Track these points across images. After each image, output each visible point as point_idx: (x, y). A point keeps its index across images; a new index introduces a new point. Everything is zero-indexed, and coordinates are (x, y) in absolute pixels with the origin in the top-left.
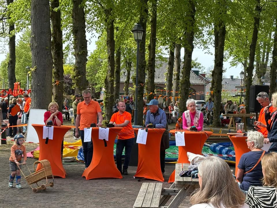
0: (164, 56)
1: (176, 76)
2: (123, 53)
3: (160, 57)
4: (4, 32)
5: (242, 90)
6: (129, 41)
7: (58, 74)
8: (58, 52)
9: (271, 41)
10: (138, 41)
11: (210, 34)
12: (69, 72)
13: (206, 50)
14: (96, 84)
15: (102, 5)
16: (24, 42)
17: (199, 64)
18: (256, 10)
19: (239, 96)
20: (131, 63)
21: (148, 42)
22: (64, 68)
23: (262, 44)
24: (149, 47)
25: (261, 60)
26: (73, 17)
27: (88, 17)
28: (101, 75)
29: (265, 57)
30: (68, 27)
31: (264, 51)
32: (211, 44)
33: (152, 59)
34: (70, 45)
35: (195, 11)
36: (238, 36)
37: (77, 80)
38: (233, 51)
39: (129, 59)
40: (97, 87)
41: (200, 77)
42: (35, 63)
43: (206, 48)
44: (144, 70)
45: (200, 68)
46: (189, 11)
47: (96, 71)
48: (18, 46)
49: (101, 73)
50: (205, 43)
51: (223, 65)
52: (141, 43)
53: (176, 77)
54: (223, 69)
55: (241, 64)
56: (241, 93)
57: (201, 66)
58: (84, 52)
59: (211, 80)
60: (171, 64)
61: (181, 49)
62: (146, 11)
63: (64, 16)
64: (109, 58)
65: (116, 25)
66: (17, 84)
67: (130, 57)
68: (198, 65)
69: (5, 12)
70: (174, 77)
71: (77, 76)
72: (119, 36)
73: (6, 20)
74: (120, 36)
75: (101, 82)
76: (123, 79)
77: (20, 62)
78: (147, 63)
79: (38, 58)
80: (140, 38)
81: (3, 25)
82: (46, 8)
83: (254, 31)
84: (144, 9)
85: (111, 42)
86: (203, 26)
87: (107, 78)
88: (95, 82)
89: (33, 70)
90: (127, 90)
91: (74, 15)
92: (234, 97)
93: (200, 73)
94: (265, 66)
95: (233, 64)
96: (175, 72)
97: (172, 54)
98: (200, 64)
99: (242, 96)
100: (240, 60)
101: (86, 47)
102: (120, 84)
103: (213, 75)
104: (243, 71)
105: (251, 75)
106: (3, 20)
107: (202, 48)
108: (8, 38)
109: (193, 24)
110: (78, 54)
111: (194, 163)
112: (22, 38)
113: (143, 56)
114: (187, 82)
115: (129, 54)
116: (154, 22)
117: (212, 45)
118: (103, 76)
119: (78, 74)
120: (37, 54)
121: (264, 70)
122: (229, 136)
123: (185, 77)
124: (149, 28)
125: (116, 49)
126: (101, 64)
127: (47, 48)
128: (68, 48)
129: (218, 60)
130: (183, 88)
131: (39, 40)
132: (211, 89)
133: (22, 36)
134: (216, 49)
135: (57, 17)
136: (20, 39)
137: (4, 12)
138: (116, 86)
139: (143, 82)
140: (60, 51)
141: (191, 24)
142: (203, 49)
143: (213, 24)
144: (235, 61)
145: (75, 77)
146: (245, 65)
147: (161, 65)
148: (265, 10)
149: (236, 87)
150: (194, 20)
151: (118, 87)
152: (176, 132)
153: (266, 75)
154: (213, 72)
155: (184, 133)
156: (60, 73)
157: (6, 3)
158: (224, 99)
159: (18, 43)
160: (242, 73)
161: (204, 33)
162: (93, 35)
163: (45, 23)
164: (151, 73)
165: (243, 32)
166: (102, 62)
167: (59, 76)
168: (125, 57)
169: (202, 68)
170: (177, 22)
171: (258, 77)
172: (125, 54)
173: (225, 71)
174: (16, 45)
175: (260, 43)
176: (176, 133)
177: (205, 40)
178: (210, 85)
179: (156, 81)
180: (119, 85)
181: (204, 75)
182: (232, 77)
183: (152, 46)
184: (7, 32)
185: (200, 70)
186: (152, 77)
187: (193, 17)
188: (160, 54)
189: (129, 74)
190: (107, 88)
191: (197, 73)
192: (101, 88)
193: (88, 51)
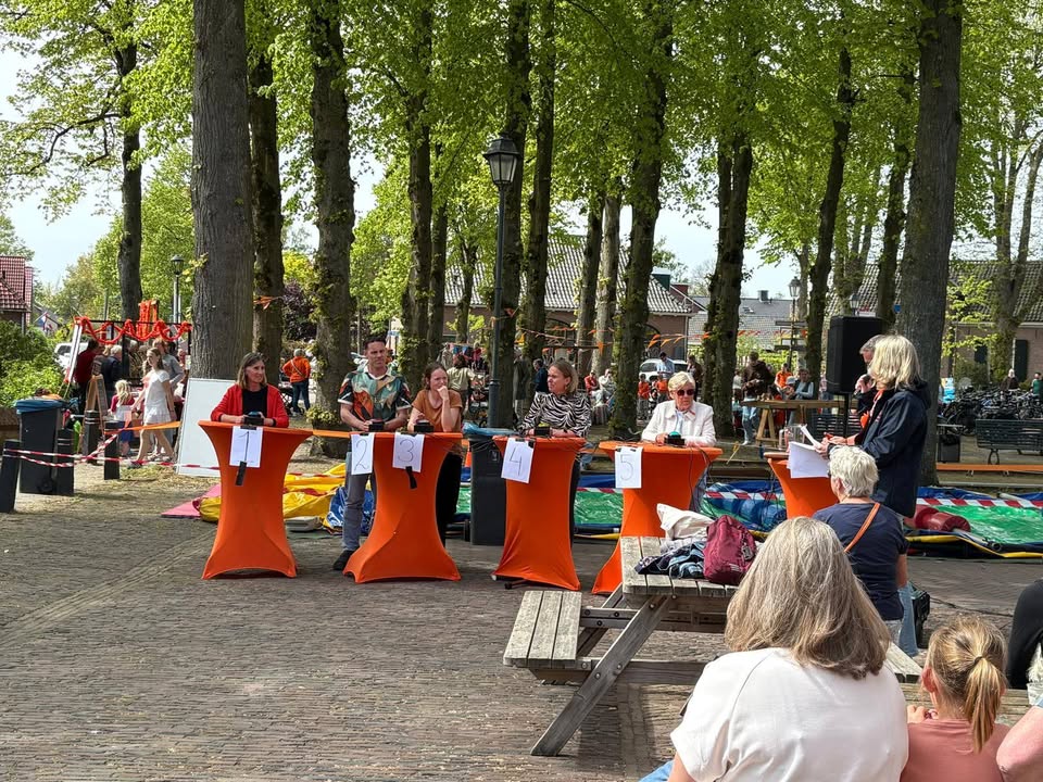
0: (570, 231)
1: (605, 288)
2: (454, 221)
3: (560, 234)
4: (107, 154)
5: (795, 331)
6: (470, 185)
7: (268, 280)
8: (267, 214)
9: (881, 192)
10: (501, 184)
11: (704, 168)
12: (294, 274)
13: (693, 216)
14: (373, 309)
15: (394, 80)
16: (165, 183)
17: (670, 256)
18: (839, 99)
19: (786, 348)
20: (475, 249)
21: (528, 190)
22: (285, 262)
23: (853, 200)
24: (532, 203)
25: (850, 247)
26: (312, 113)
27: (354, 112)
28: (385, 283)
29: (862, 238)
30: (295, 141)
31: (859, 222)
32: (708, 198)
33: (540, 238)
34: (301, 192)
35: (664, 100)
36: (788, 177)
37: (325, 297)
38: (769, 220)
39: (471, 238)
40: (374, 318)
41: (673, 292)
42: (205, 243)
43: (696, 207)
44: (517, 272)
45: (672, 267)
46: (650, 102)
47: (374, 271)
48: (148, 195)
49: (388, 277)
50: (690, 193)
51: (743, 257)
52: (509, 192)
53: (604, 292)
54: (743, 271)
55: (791, 256)
56: (792, 339)
57: (674, 261)
58: (344, 214)
59: (706, 302)
60: (592, 253)
61: (622, 212)
62: (526, 99)
63: (285, 109)
64: (416, 234)
65: (434, 139)
66: (147, 304)
67: (472, 231)
68: (667, 259)
69: (112, 96)
70: (601, 293)
71: (324, 283)
72: (444, 169)
73: (114, 121)
74: (448, 170)
75: (387, 304)
76: (453, 296)
77: (151, 241)
78: (525, 248)
79: (212, 230)
80: (509, 176)
81: (106, 134)
82: (235, 86)
83: (833, 163)
84: (518, 93)
85: (420, 188)
86: (684, 145)
87: (408, 291)
88: (370, 303)
89: (197, 264)
90: (463, 327)
91: (317, 107)
92: (769, 351)
93: (673, 281)
94: (859, 263)
95: (770, 257)
96: (603, 278)
97: (595, 224)
98: (673, 256)
99: (795, 348)
100: (788, 245)
101: (351, 200)
102: (445, 310)
103: (711, 289)
104: (799, 278)
105: (820, 287)
106: (107, 120)
107: (679, 209)
108: (119, 171)
109: (658, 138)
110: (327, 221)
111: (677, 536)
112: (159, 173)
113: (516, 230)
114: (638, 308)
115: (470, 222)
116: (546, 133)
117: (711, 200)
118: (394, 286)
119: (328, 277)
120: (211, 218)
121: (857, 274)
122: (769, 461)
123: (635, 292)
124: (531, 147)
125: (436, 208)
126: (389, 250)
127: (240, 201)
128: (295, 203)
129: (728, 245)
130: (627, 324)
131: (216, 178)
132: (707, 327)
133: (159, 167)
134: (722, 212)
135: (265, 113)
136: (154, 177)
137: (108, 97)
138: (432, 316)
139: (513, 306)
140: (274, 213)
141: (652, 140)
142: (683, 212)
143: (713, 140)
144: (776, 248)
145: (317, 286)
146: (803, 259)
147: (561, 256)
148: (865, 100)
149: (777, 323)
150: (663, 126)
151: (439, 321)
152: (617, 447)
153: (862, 289)
154: (714, 278)
155: (639, 450)
156: (272, 277)
157: (115, 71)
158: (741, 357)
159: (148, 188)
160: (795, 283)
161: (691, 164)
162: (366, 166)
163: (233, 130)
164: (536, 278)
165: (800, 164)
166: (390, 245)
167: (270, 285)
168: (457, 232)
169: (678, 269)
170: (612, 133)
171: (841, 296)
172: (460, 222)
173: (748, 276)
174: (143, 192)
175: (847, 196)
176: (619, 450)
177: (690, 187)
178: (702, 317)
179: (550, 302)
180: (443, 311)
181: (684, 288)
182: (764, 294)
183: (538, 201)
184: (118, 153)
185: (672, 273)
186: (539, 291)
187: (659, 118)
188: (559, 224)
189: (469, 282)
190: (407, 320)
191: (664, 280)
192: (387, 322)
193: (356, 214)
